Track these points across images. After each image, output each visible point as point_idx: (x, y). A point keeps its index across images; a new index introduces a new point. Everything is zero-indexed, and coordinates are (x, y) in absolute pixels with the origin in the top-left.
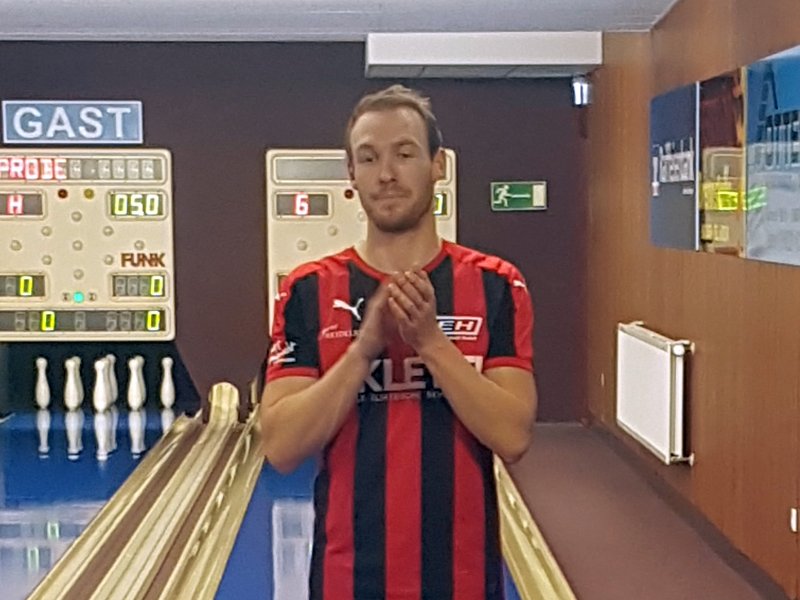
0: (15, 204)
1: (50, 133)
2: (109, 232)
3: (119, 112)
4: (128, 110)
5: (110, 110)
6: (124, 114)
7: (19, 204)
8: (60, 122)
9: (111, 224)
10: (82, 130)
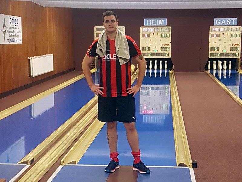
0: (215, 36)
1: (222, 24)
2: (230, 40)
3: (233, 20)
4: (235, 20)
5: (232, 20)
6: (234, 20)
7: (216, 36)
8: (223, 22)
9: (231, 39)
10: (227, 23)
